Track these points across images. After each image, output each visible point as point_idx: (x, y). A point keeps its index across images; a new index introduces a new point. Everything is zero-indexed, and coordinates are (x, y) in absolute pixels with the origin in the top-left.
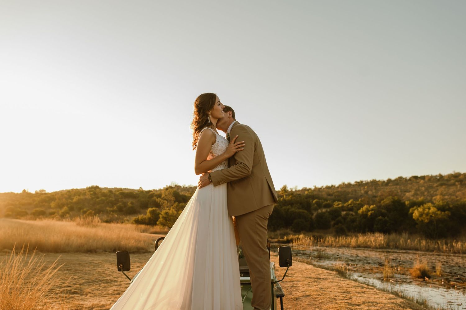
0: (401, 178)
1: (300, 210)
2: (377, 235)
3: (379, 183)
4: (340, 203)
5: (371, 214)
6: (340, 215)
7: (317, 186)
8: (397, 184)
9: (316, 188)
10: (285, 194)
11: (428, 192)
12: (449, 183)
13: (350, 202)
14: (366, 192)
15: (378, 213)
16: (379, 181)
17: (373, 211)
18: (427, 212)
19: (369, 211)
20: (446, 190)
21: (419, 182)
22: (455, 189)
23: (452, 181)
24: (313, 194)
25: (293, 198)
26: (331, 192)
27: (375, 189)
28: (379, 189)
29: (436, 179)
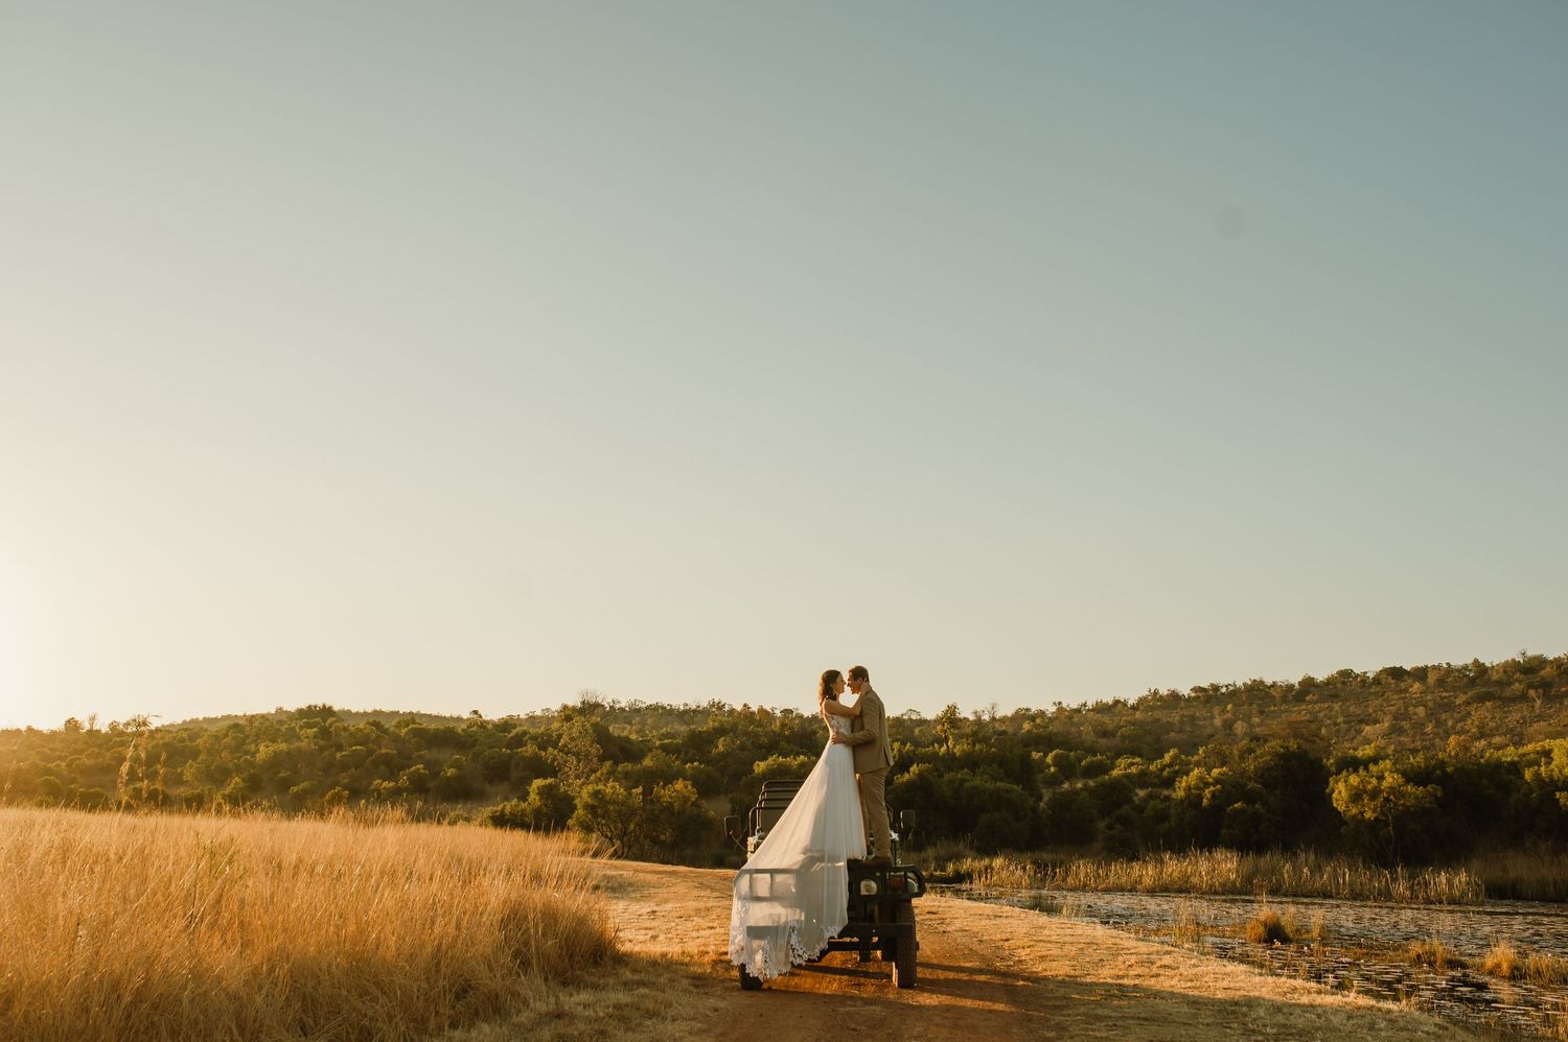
0: (1346, 675)
1: (1000, 784)
3: (1272, 692)
4: (1137, 760)
5: (1213, 795)
6: (1131, 800)
7: (1064, 705)
8: (1335, 697)
9: (1061, 710)
10: (953, 734)
11: (1438, 723)
12: (1508, 692)
13: (1167, 758)
14: (1228, 725)
15: (1232, 789)
16: (1274, 685)
17: (1219, 786)
18: (1375, 788)
19: (1207, 785)
20: (1498, 716)
21: (1406, 690)
22: (1527, 713)
23: (1517, 684)
24: (1050, 729)
25: (978, 746)
26: (1110, 724)
27: (1262, 712)
28: (1272, 712)
29: (1465, 679)
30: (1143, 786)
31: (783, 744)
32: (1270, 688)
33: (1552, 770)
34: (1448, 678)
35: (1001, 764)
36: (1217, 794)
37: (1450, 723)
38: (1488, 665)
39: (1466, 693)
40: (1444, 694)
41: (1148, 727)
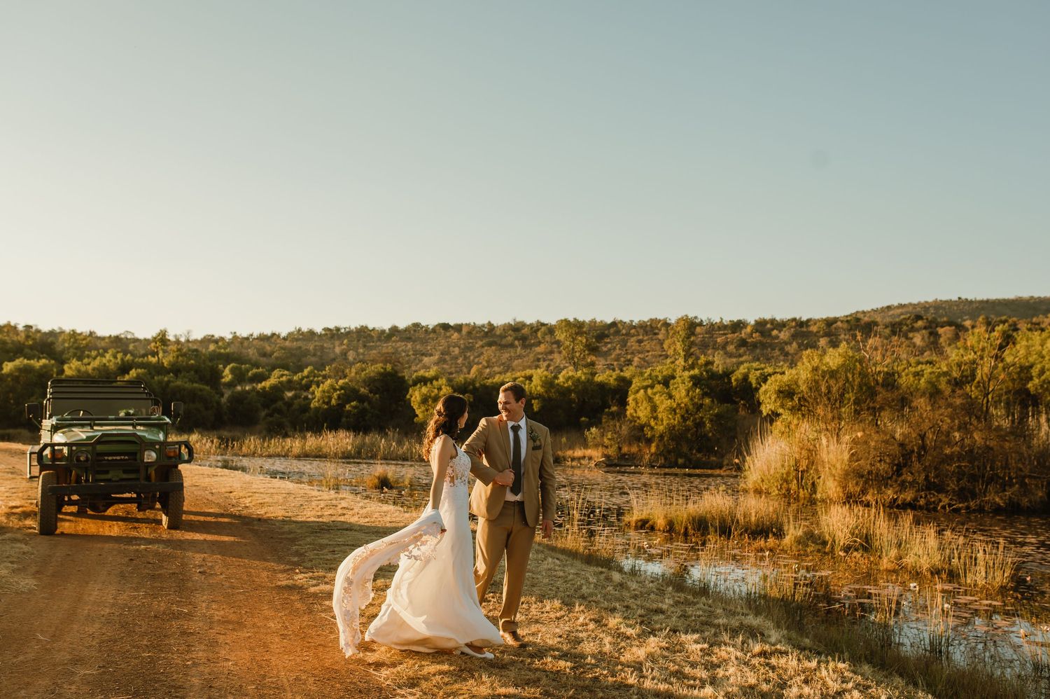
0: (417, 325)
1: (195, 385)
2: (342, 434)
3: (372, 333)
4: (286, 372)
5: (339, 397)
6: (283, 399)
7: (238, 334)
8: (409, 339)
9: (235, 337)
10: (162, 349)
11: (466, 358)
12: (504, 342)
13: (306, 372)
14: (344, 354)
15: (350, 394)
16: (374, 329)
17: (343, 391)
18: (436, 395)
19: (335, 390)
20: (497, 355)
21: (450, 337)
22: (512, 354)
23: (509, 337)
24: (228, 350)
25: (180, 358)
26: (268, 349)
27: (365, 346)
28: (371, 346)
29: (482, 333)
30: (290, 390)
31: (27, 350)
32: (371, 331)
33: (532, 388)
35: (196, 372)
36: (341, 396)
37: (472, 358)
38: (495, 325)
39: (482, 341)
40: (471, 341)
41: (294, 352)
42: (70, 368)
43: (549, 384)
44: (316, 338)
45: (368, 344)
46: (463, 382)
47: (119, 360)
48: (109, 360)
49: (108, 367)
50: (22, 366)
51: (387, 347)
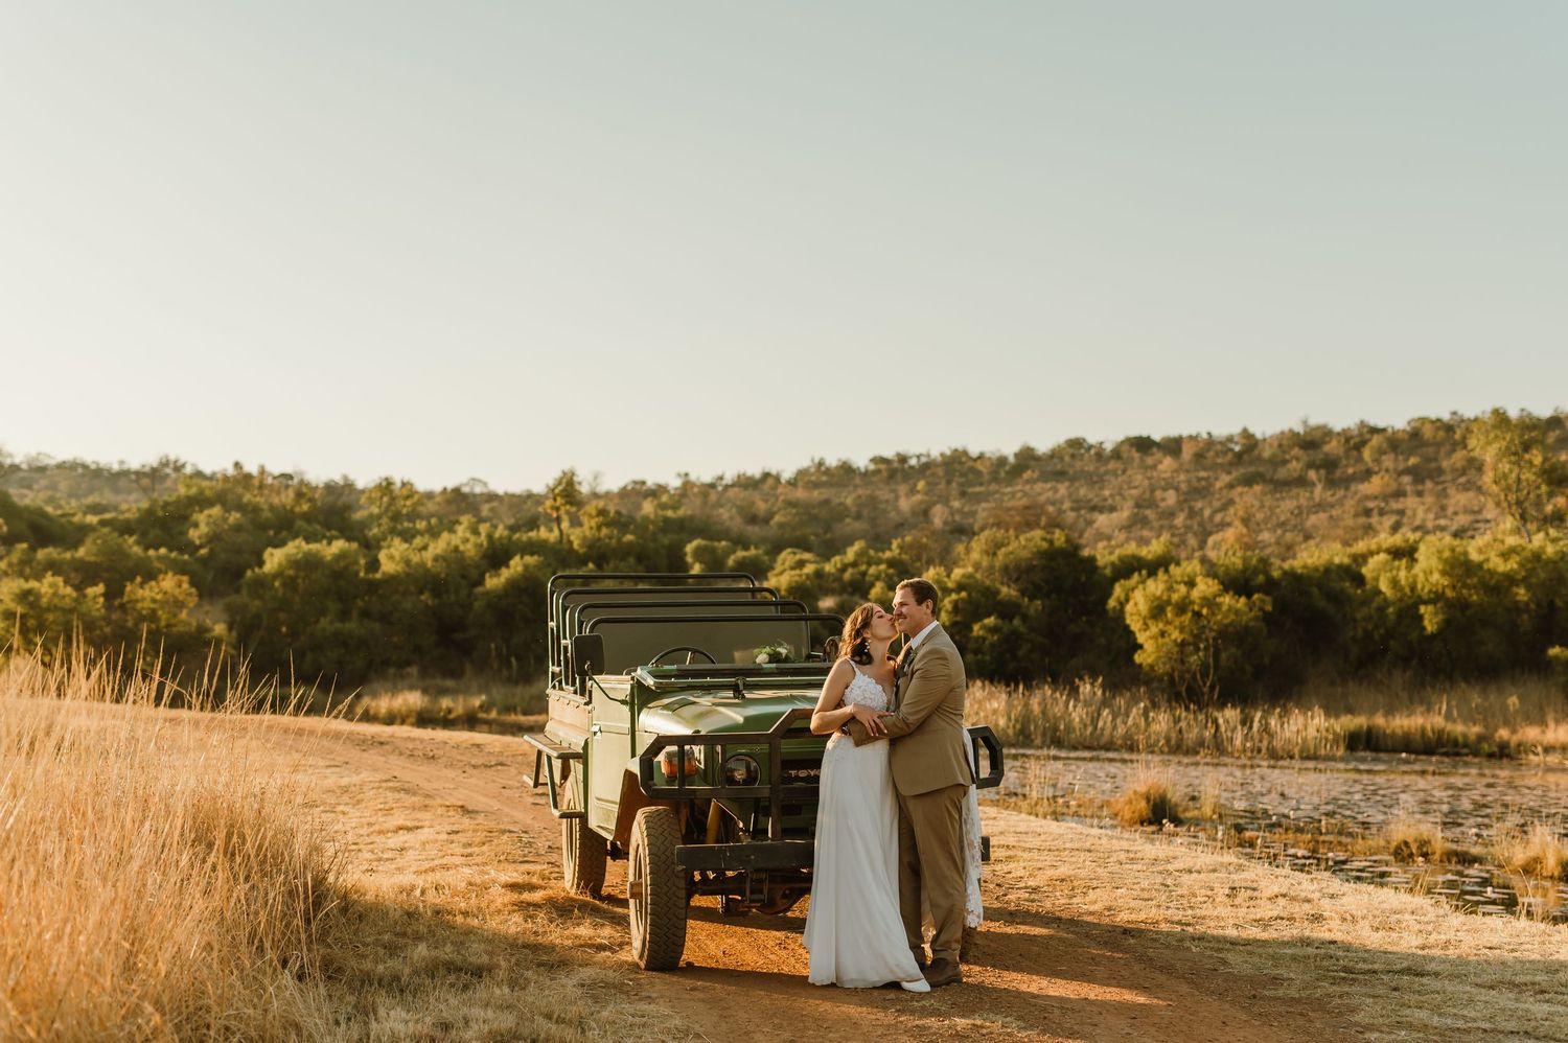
0: (1076, 444)
3: (979, 466)
4: (807, 556)
5: (956, 608)
7: (693, 478)
8: (1060, 475)
9: (688, 484)
10: (568, 513)
11: (1192, 514)
12: (1282, 473)
13: (851, 554)
15: (980, 600)
16: (981, 457)
17: (964, 594)
18: (1183, 598)
19: (947, 590)
20: (1267, 504)
21: (1154, 467)
22: (1303, 502)
23: (1294, 463)
24: (681, 512)
25: (605, 531)
26: (761, 507)
27: (963, 494)
28: (979, 494)
29: (1230, 456)
30: (827, 592)
31: (300, 524)
32: (975, 460)
33: (1416, 576)
34: (1209, 452)
35: (640, 559)
36: (960, 605)
37: (1207, 513)
38: (1259, 436)
40: (1203, 474)
41: (816, 511)
42: (391, 557)
43: (1461, 568)
44: (857, 481)
45: (970, 490)
46: (1241, 566)
47: (483, 539)
48: (464, 539)
49: (462, 553)
50: (300, 556)
51: (1013, 495)
